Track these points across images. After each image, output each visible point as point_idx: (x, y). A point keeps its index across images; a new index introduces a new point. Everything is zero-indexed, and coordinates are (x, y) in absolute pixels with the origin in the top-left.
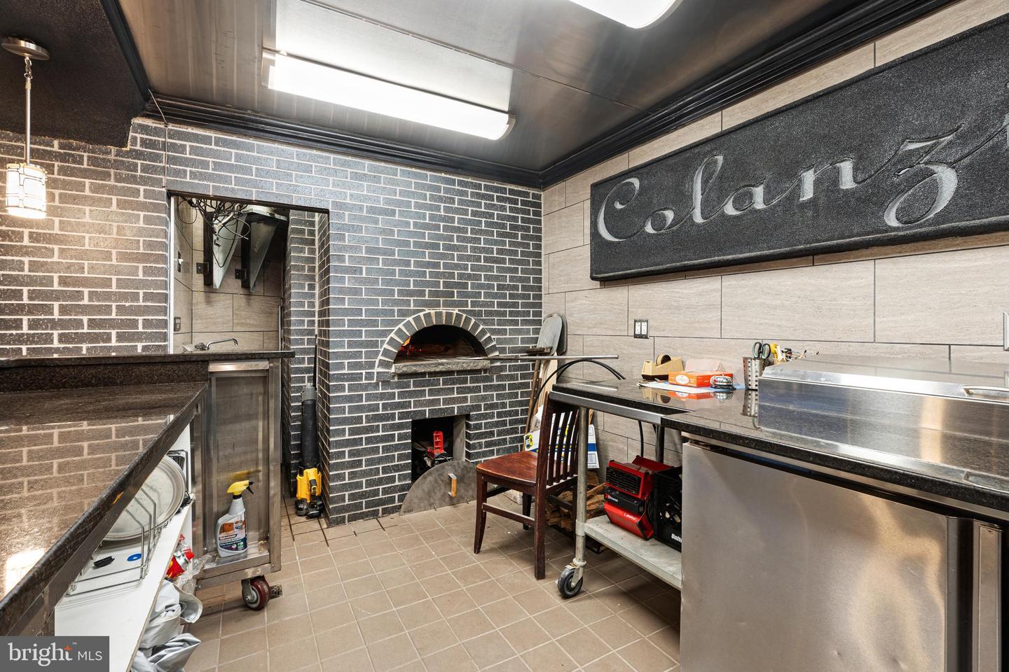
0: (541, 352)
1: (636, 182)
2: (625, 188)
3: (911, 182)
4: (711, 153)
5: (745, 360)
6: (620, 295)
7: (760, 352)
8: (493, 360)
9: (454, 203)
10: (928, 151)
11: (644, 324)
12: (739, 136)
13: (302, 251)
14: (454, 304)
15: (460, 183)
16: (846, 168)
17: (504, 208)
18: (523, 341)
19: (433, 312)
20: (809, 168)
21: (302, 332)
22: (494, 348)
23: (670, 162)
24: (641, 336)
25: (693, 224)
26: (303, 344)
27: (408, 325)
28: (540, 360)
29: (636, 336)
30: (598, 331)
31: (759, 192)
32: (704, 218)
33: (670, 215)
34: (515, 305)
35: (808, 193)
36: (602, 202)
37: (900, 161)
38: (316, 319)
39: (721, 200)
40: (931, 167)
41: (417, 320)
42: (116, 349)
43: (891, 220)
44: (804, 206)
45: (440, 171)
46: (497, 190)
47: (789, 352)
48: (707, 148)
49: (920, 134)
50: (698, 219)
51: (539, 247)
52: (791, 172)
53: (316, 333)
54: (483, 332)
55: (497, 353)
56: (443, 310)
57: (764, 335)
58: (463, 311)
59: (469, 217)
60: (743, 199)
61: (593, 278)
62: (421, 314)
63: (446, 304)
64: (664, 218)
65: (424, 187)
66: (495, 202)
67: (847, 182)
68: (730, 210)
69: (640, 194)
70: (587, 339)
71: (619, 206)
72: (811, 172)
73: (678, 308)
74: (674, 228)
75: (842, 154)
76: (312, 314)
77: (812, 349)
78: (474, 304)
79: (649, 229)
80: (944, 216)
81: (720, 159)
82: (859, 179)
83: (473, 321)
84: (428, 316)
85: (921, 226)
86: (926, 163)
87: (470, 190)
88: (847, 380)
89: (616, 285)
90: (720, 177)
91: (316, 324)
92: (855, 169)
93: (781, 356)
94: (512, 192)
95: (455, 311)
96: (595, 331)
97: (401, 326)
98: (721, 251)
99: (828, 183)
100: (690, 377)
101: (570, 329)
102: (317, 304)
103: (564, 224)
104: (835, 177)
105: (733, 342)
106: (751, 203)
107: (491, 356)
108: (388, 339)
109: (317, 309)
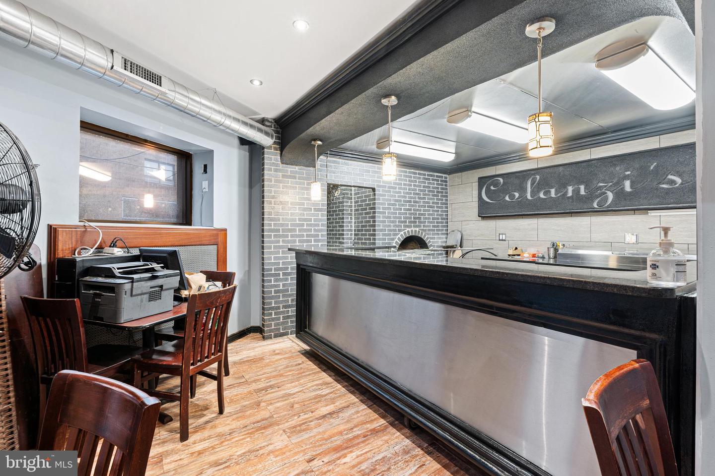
0: (452, 247)
1: (501, 180)
2: (496, 181)
3: (601, 195)
4: (534, 174)
5: (548, 248)
6: (492, 223)
7: (553, 245)
8: (432, 250)
9: (416, 182)
10: (606, 186)
11: (504, 236)
12: (545, 170)
13: (347, 202)
14: (416, 226)
15: (428, 175)
16: (582, 187)
17: (434, 184)
18: (442, 242)
19: (410, 230)
20: (570, 186)
21: (348, 239)
22: (431, 246)
23: (517, 174)
24: (502, 240)
25: (527, 199)
26: (348, 244)
27: (402, 235)
28: (451, 250)
29: (500, 240)
30: (481, 238)
31: (553, 191)
32: (531, 196)
33: (517, 195)
34: (438, 226)
35: (570, 194)
36: (484, 186)
37: (598, 188)
38: (353, 232)
39: (539, 192)
40: (606, 191)
41: (405, 233)
42: (298, 246)
43: (595, 206)
44: (568, 198)
45: (412, 169)
46: (431, 176)
47: (564, 245)
48: (533, 172)
49: (603, 181)
50: (529, 197)
51: (447, 200)
52: (564, 186)
53: (353, 239)
54: (428, 238)
55: (432, 248)
56: (414, 229)
57: (554, 240)
58: (420, 229)
59: (422, 188)
60: (547, 193)
61: (479, 216)
62: (406, 231)
63: (414, 227)
64: (514, 196)
65: (406, 176)
66: (431, 181)
67: (582, 192)
68: (542, 195)
69: (503, 185)
70: (474, 241)
71: (492, 188)
72: (571, 187)
73: (519, 229)
74: (519, 200)
75: (581, 183)
76: (351, 230)
77: (572, 244)
78: (424, 226)
79: (507, 198)
80: (609, 206)
81: (538, 177)
82: (587, 191)
83: (424, 234)
84: (408, 231)
85: (603, 208)
86: (605, 190)
87: (422, 177)
88: (580, 252)
89: (489, 219)
90: (538, 184)
91: (353, 235)
92: (585, 188)
93: (561, 247)
94: (437, 176)
95: (417, 229)
96: (478, 238)
97: (399, 236)
98: (538, 210)
99: (576, 192)
100: (529, 254)
101: (465, 237)
102: (353, 226)
103: (461, 191)
104: (579, 190)
105: (542, 242)
106: (550, 194)
107: (430, 249)
108: (395, 241)
109: (353, 228)
